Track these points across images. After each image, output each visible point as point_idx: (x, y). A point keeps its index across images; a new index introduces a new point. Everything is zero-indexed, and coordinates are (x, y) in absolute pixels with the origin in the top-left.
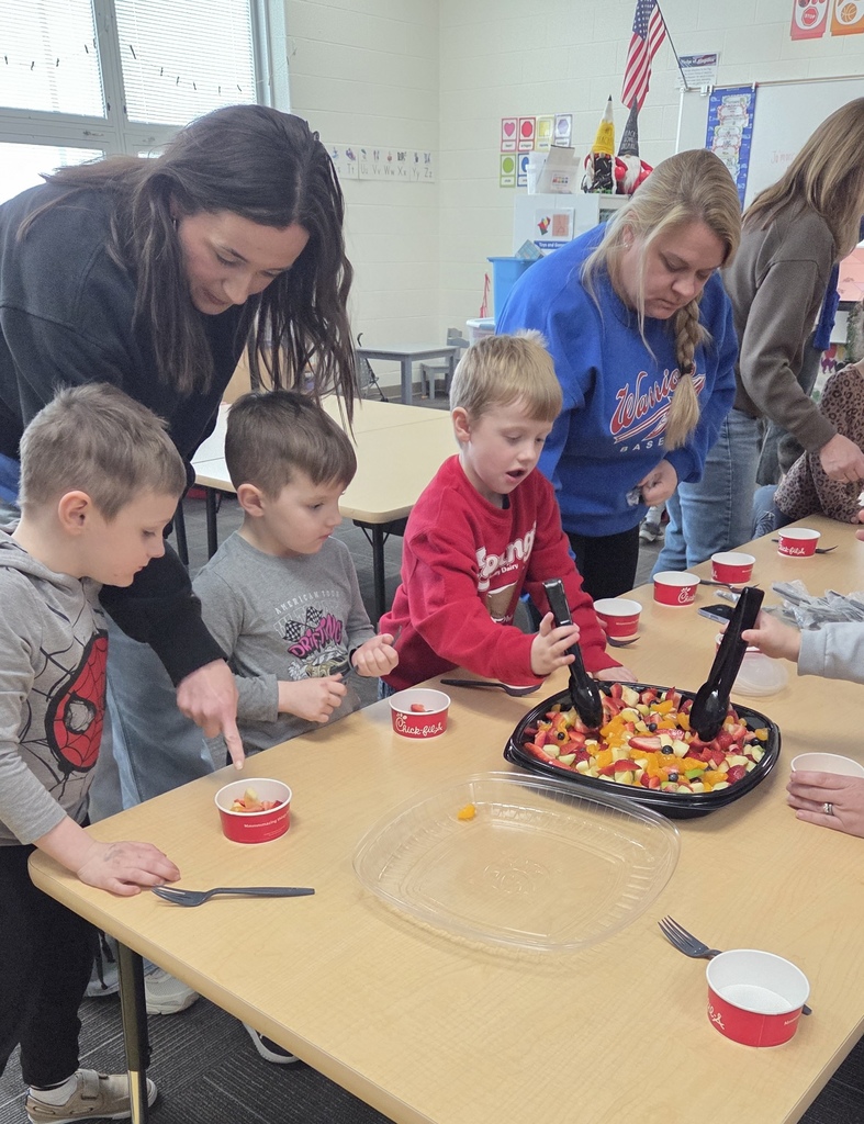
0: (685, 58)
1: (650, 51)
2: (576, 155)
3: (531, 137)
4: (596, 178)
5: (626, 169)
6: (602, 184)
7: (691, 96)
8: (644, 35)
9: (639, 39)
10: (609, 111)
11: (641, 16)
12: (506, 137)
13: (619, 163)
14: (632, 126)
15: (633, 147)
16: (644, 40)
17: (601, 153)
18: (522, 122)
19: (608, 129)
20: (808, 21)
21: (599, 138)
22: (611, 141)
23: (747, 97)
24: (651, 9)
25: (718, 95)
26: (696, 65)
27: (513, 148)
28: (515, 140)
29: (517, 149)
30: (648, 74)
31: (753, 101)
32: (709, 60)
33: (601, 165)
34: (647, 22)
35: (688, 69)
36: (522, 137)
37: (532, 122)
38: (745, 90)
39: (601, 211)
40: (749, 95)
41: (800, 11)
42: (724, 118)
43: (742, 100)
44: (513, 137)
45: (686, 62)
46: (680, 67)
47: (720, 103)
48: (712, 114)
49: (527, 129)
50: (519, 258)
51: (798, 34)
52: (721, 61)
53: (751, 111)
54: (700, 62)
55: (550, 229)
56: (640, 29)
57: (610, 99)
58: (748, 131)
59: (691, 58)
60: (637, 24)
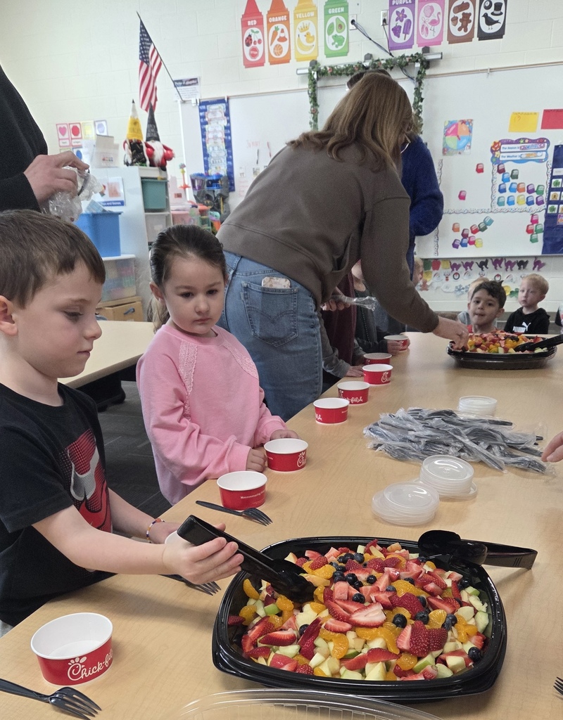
0: (178, 81)
1: (154, 74)
2: (116, 142)
3: (80, 136)
4: (133, 156)
5: (153, 150)
6: (139, 160)
7: (186, 106)
8: (147, 62)
9: (145, 65)
10: (134, 110)
11: (143, 50)
12: (61, 137)
13: (148, 146)
14: (152, 121)
15: (155, 135)
16: (148, 67)
17: (134, 138)
18: (71, 126)
19: (135, 123)
20: (253, 56)
21: (130, 129)
22: (139, 131)
23: (223, 106)
24: (149, 46)
25: (203, 105)
26: (185, 85)
27: (68, 144)
28: (68, 139)
29: (71, 145)
30: (154, 89)
31: (228, 108)
32: (193, 82)
33: (135, 147)
34: (148, 54)
35: (180, 88)
36: (73, 136)
37: (78, 126)
38: (221, 101)
39: (142, 178)
40: (224, 105)
41: (247, 49)
42: (210, 120)
43: (220, 108)
44: (66, 136)
45: (178, 83)
46: (175, 86)
47: (205, 110)
48: (202, 117)
49: (76, 131)
50: (88, 212)
51: (248, 65)
52: (202, 82)
53: (227, 114)
54: (187, 83)
55: (106, 192)
56: (144, 58)
57: (133, 102)
58: (228, 128)
59: (181, 81)
60: (141, 55)
